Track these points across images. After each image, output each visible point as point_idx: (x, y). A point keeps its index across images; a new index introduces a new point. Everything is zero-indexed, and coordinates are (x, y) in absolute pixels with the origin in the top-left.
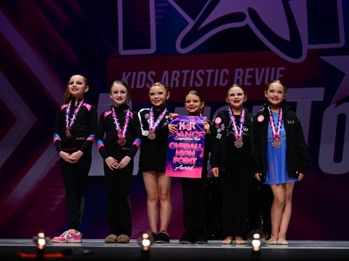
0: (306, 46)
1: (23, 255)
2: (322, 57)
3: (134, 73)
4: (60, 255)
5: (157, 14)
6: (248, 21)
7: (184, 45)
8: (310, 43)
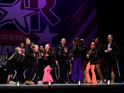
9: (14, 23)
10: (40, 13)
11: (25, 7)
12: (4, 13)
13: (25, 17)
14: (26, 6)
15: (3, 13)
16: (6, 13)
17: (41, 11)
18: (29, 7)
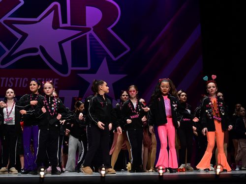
0: (70, 68)
2: (79, 74)
8: (72, 66)
9: (39, 55)
10: (91, 35)
11: (61, 25)
12: (21, 36)
13: (60, 43)
14: (63, 23)
15: (19, 36)
16: (25, 35)
17: (92, 31)
18: (69, 24)
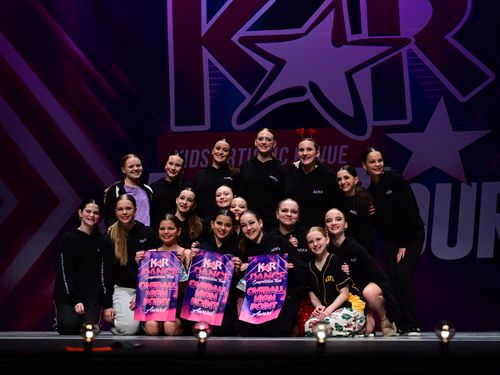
0: (371, 123)
1: (70, 349)
2: (388, 135)
3: (187, 152)
4: (109, 349)
5: (211, 88)
6: (309, 96)
7: (241, 121)
8: (375, 119)
9: (308, 101)
10: (411, 53)
11: (350, 37)
14: (353, 33)
15: (269, 66)
16: (280, 64)
17: (412, 46)
18: (364, 35)
